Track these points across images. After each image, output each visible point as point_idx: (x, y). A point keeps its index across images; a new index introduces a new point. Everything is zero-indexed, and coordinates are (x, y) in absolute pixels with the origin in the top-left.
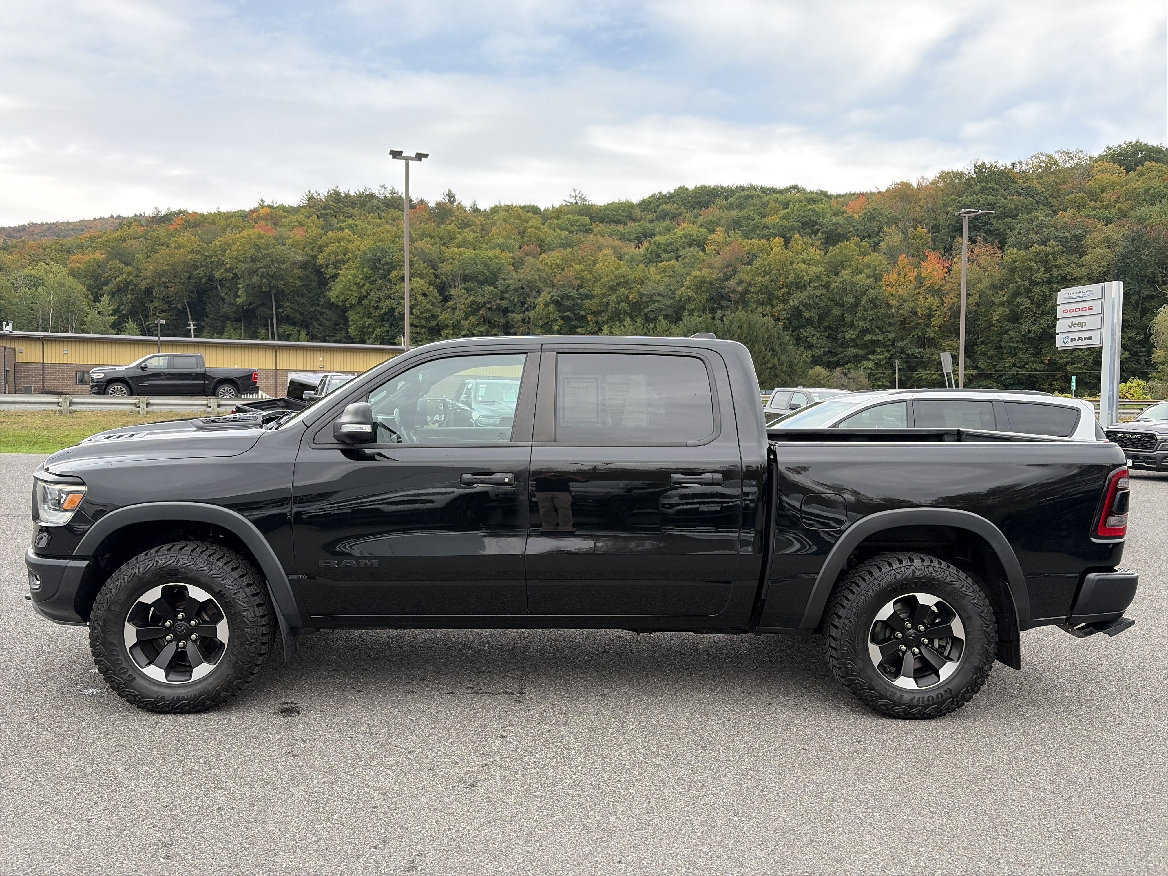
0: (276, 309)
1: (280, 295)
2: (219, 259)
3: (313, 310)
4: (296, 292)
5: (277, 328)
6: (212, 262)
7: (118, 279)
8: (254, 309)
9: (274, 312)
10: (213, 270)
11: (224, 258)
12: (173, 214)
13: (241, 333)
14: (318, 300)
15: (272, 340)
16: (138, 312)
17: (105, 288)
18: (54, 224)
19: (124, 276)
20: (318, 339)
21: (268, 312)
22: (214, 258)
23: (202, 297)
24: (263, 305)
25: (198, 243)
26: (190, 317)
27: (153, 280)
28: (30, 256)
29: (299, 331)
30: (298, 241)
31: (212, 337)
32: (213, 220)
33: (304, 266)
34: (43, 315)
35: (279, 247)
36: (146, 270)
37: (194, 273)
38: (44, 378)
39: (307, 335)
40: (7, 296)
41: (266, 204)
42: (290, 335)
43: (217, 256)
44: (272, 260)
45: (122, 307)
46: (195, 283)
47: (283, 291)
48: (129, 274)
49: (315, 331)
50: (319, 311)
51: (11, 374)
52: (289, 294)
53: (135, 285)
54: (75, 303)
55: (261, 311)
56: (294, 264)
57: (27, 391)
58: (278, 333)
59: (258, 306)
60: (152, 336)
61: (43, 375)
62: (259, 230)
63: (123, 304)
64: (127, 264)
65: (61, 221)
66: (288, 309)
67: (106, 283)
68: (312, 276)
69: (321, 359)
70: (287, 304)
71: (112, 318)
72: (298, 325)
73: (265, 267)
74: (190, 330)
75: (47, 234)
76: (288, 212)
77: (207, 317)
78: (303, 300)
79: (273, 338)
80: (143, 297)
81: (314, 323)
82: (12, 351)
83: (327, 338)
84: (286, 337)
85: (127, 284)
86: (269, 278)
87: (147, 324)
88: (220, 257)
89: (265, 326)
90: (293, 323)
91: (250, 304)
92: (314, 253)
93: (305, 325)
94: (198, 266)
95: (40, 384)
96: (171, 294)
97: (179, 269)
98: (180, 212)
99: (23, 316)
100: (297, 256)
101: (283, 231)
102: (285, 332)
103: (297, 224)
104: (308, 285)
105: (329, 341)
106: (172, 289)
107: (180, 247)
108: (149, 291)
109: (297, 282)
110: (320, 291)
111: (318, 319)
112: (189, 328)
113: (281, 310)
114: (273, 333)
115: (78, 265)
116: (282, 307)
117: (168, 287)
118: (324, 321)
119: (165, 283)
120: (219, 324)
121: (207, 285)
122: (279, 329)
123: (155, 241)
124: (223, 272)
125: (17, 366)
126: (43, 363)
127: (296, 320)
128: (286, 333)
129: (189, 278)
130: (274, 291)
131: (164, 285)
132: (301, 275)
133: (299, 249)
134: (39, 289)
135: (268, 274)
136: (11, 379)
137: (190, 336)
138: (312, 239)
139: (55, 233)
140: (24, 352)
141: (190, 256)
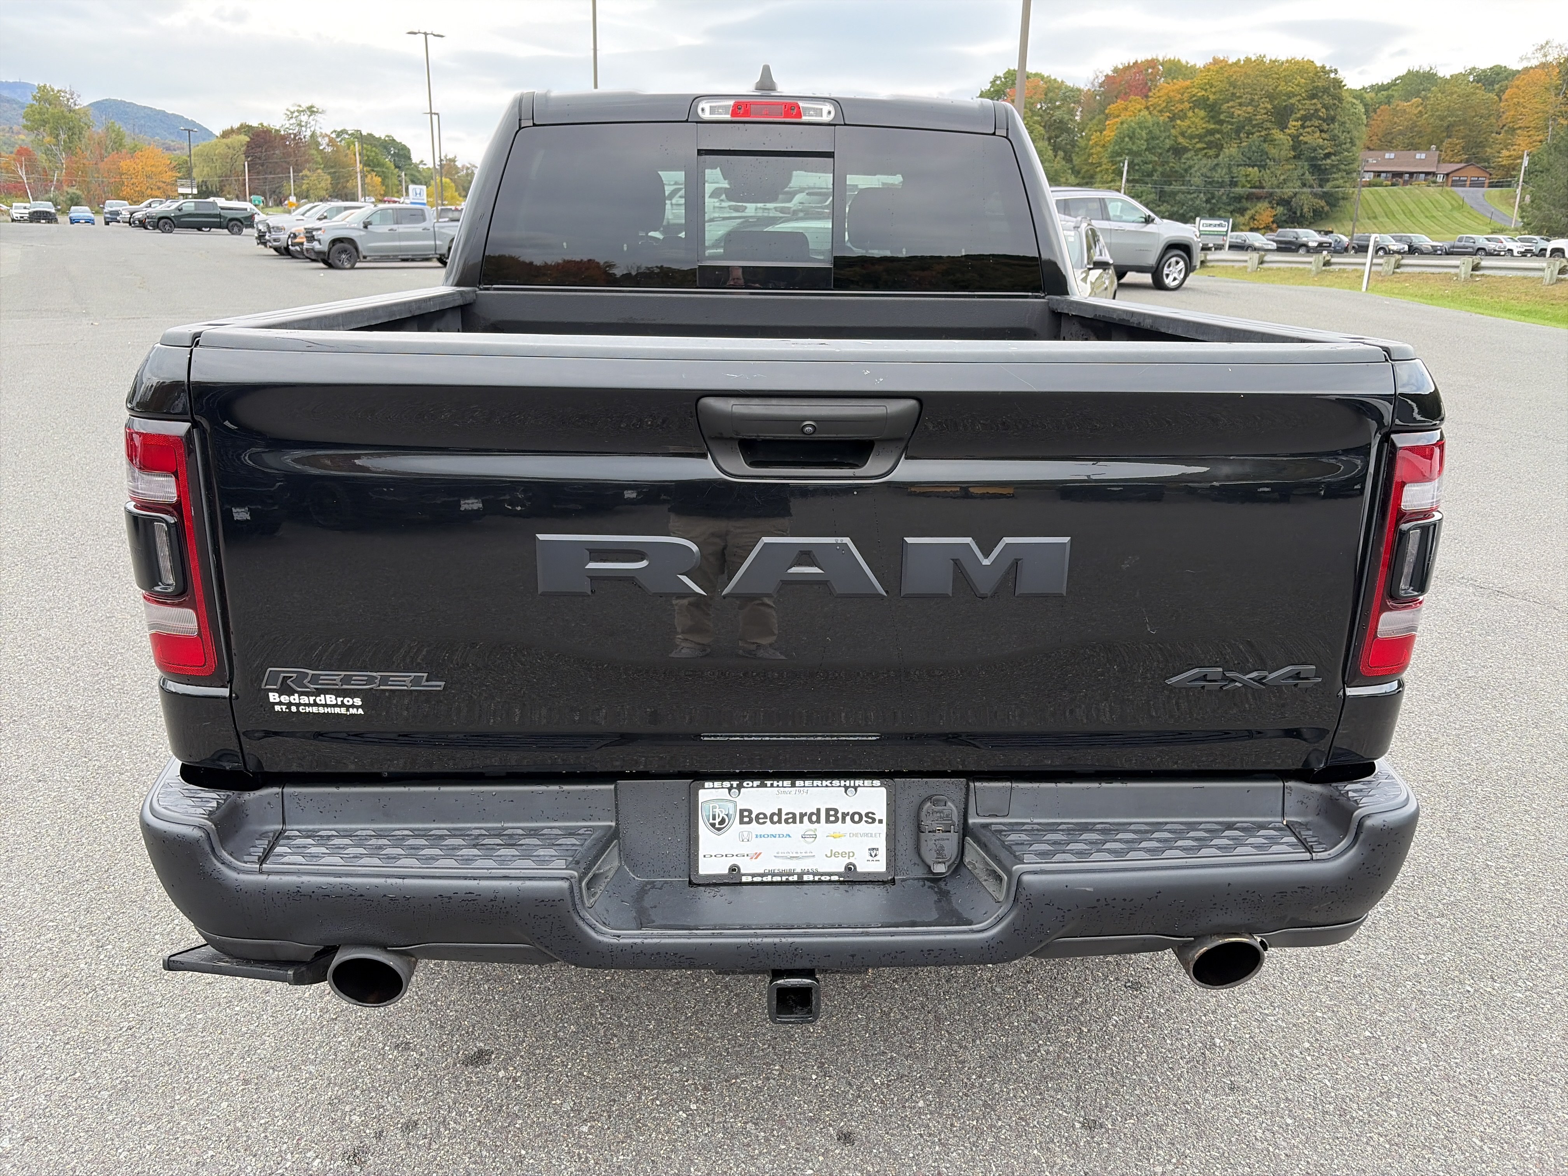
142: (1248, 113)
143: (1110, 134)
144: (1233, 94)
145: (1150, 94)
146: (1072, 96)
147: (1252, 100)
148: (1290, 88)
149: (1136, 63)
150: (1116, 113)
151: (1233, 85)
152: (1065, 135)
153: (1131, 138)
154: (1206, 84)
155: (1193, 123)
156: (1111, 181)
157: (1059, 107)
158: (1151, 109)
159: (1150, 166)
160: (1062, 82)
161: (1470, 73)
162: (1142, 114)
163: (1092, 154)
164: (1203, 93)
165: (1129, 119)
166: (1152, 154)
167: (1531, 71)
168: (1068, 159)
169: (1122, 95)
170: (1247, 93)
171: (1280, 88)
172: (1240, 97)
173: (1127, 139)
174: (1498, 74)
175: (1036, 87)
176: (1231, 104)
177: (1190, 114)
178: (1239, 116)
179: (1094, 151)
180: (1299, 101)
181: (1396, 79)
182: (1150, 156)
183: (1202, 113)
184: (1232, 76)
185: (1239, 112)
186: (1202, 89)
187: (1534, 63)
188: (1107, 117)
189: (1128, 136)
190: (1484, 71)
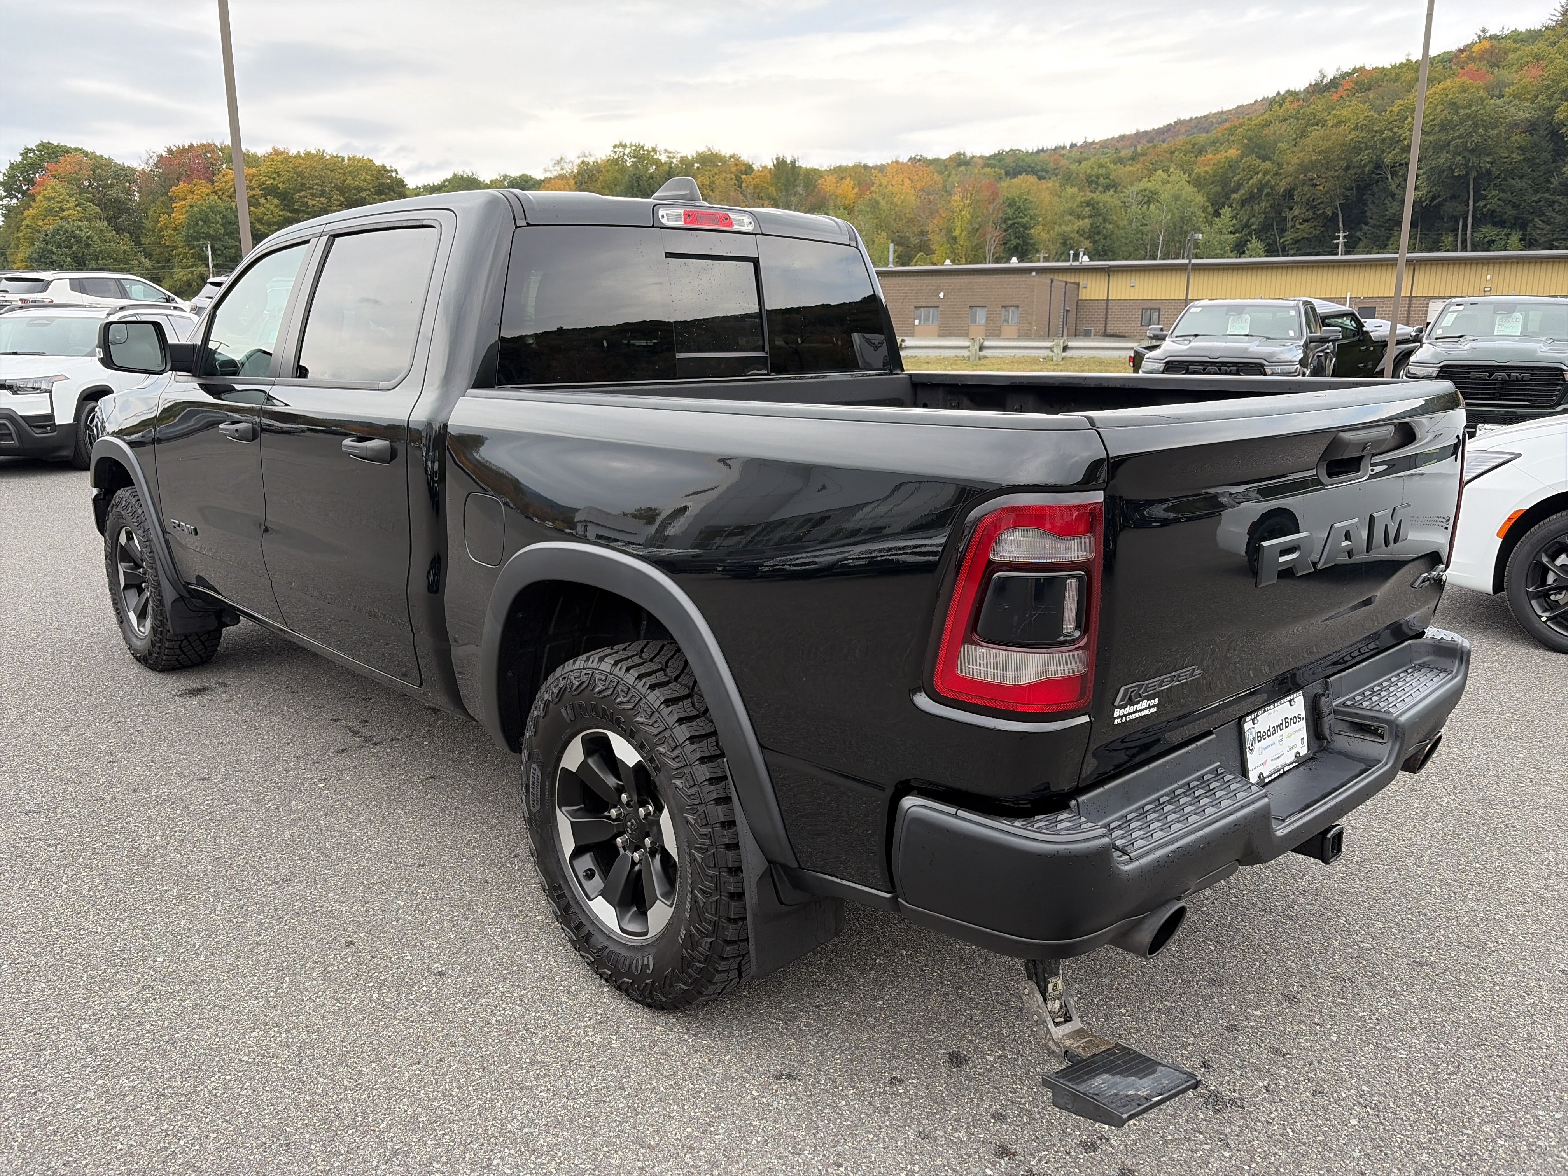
0: (1475, 202)
1: (1484, 177)
2: (1395, 133)
3: (1536, 199)
4: (1512, 173)
5: (1473, 232)
6: (1384, 140)
7: (1251, 181)
8: (1440, 205)
9: (1471, 207)
10: (1383, 151)
11: (1401, 132)
12: (1343, 76)
13: (1414, 244)
14: (1548, 181)
15: (1462, 251)
16: (1272, 225)
17: (1234, 196)
18: (1205, 116)
19: (1260, 175)
20: (1539, 246)
21: (1460, 208)
22: (1388, 133)
23: (1364, 194)
24: (1453, 197)
25: (1366, 114)
26: (1341, 225)
27: (1296, 177)
28: (1152, 164)
29: (1508, 235)
30: (1525, 87)
31: (1369, 253)
32: (1397, 74)
33: (1532, 127)
34: (1152, 239)
35: (1492, 102)
36: (1288, 164)
37: (1355, 160)
38: (1106, 318)
39: (1521, 240)
40: (1115, 218)
41: (1488, 35)
42: (1493, 241)
43: (1391, 130)
44: (1476, 125)
45: (1253, 220)
46: (1355, 174)
47: (1489, 172)
48: (1266, 173)
49: (1536, 234)
50: (1547, 200)
51: (1072, 314)
52: (1498, 177)
53: (1272, 188)
54: (1191, 220)
55: (1449, 208)
56: (1514, 126)
57: (1087, 334)
58: (1472, 239)
59: (1445, 200)
60: (1287, 255)
61: (1106, 315)
62: (1465, 78)
63: (1254, 216)
64: (1264, 159)
65: (1214, 111)
66: (1494, 199)
67: (1235, 191)
68: (1544, 144)
69: (1489, 277)
70: (1494, 193)
71: (1232, 236)
72: (1508, 225)
73: (1460, 137)
74: (1338, 244)
75: (1195, 131)
76: (1522, 40)
77: (1366, 224)
78: (1519, 184)
79: (1464, 249)
80: (1282, 203)
81: (1536, 219)
82: (1076, 286)
83: (1555, 243)
84: (1486, 246)
85: (1261, 188)
86: (1466, 154)
87: (1282, 240)
88: (1396, 130)
89: (1453, 231)
90: (1501, 223)
91: (1434, 198)
92: (1553, 103)
93: (1520, 223)
94: (1361, 149)
95: (1102, 326)
96: (1318, 194)
97: (1334, 156)
98: (1355, 70)
99: (1131, 242)
100: (1521, 113)
101: (1504, 74)
102: (1485, 237)
103: (1530, 59)
104: (1534, 158)
105: (1557, 248)
106: (1321, 187)
107: (1340, 123)
108: (1289, 194)
109: (1514, 155)
110: (1554, 165)
111: (1544, 214)
112: (1336, 241)
113: (1481, 204)
114: (1464, 241)
115: (1206, 168)
116: (1485, 197)
117: (1316, 185)
118: (1554, 215)
119: (1312, 180)
120: (1383, 232)
121: (1374, 175)
122: (1475, 234)
123: (1309, 120)
124: (1398, 153)
125: (1080, 305)
126: (1108, 300)
127: (1505, 217)
128: (1487, 239)
129: (1348, 168)
130: (1474, 174)
131: (1311, 183)
132: (1523, 143)
133: (1526, 99)
134: (1152, 207)
135: (1466, 148)
136: (1072, 319)
137: (1337, 254)
138: (1553, 81)
139: (1204, 128)
140: (1089, 286)
141: (1354, 134)
142: (323, 204)
143: (180, 216)
144: (303, 185)
145: (215, 179)
146: (123, 174)
147: (323, 192)
148: (357, 183)
149: (191, 146)
150: (182, 195)
151: (300, 174)
152: (125, 216)
153: (204, 222)
154: (273, 173)
155: (268, 210)
156: (192, 266)
157: (112, 186)
158: (220, 193)
159: (233, 251)
160: (110, 159)
161: (504, 180)
162: (211, 198)
163: (163, 236)
164: (272, 181)
165: (199, 203)
166: (233, 239)
167: (553, 181)
168: (138, 243)
169: (183, 178)
170: (317, 184)
171: (348, 181)
172: (310, 188)
173: (200, 223)
174: (526, 182)
175: (80, 163)
176: (302, 194)
177: (263, 201)
178: (313, 206)
179: (165, 233)
180: (369, 195)
181: (444, 182)
182: (230, 241)
183: (276, 201)
184: (297, 167)
185: (314, 203)
186: (270, 177)
187: (555, 174)
188: (172, 199)
189: (201, 220)
190: (515, 179)
